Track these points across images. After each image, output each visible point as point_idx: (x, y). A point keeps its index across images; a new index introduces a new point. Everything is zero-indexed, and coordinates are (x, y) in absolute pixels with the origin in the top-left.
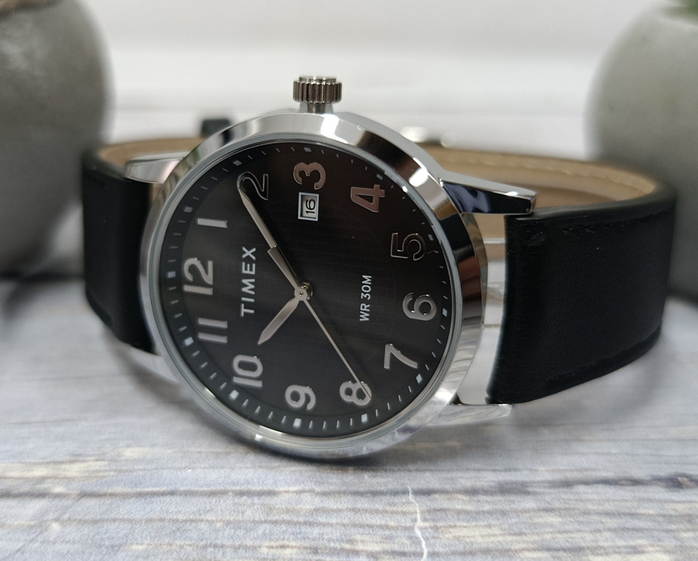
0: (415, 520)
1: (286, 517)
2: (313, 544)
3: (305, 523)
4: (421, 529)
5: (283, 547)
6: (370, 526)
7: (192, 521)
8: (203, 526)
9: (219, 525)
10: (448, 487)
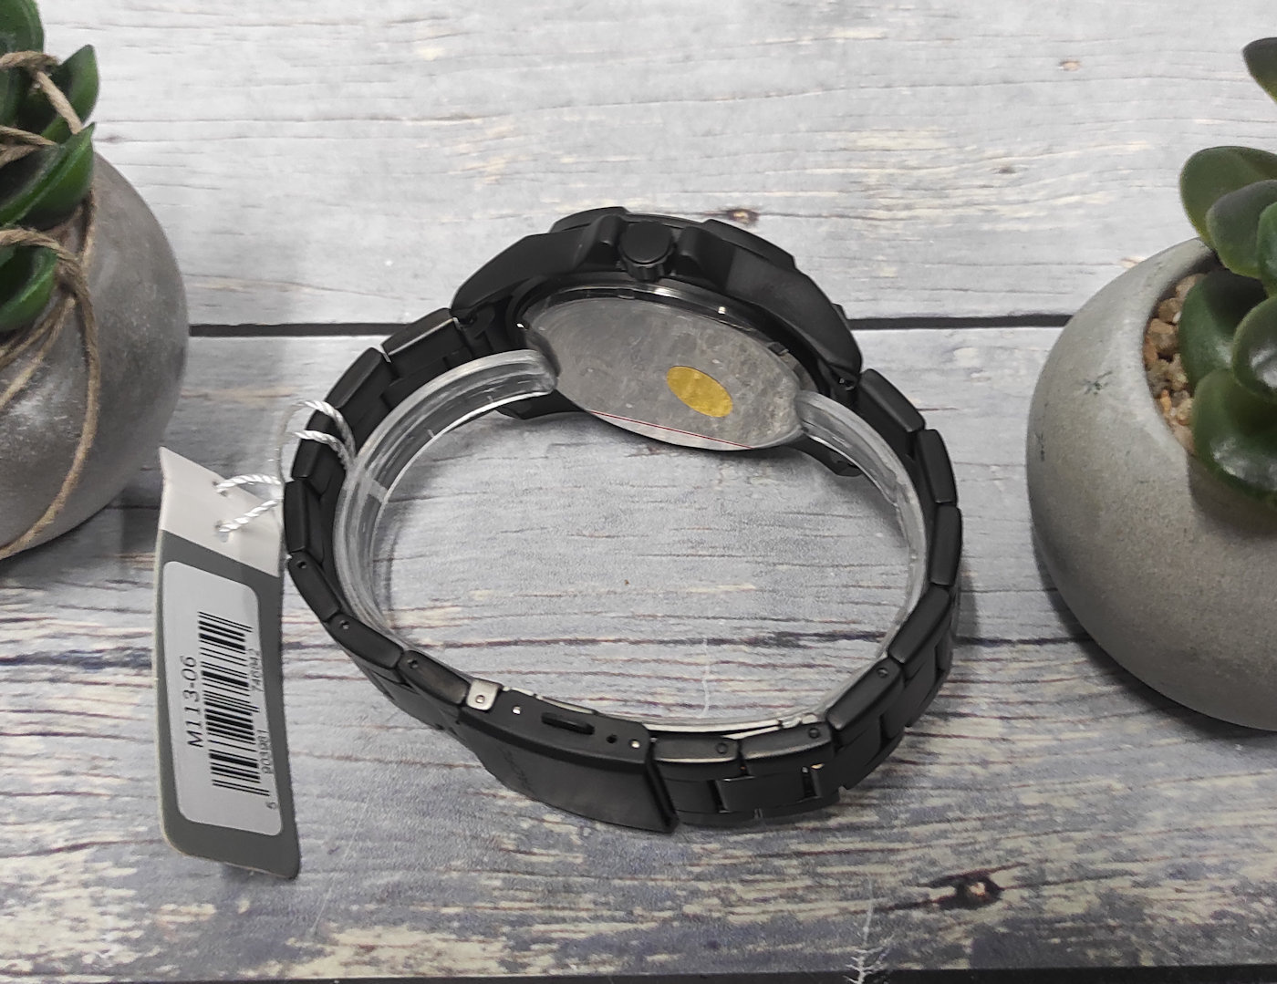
0: (704, 672)
1: (605, 668)
2: (625, 696)
3: (619, 675)
4: (708, 681)
5: (601, 699)
6: (669, 678)
7: (532, 673)
8: (541, 676)
9: (553, 676)
10: (735, 637)
